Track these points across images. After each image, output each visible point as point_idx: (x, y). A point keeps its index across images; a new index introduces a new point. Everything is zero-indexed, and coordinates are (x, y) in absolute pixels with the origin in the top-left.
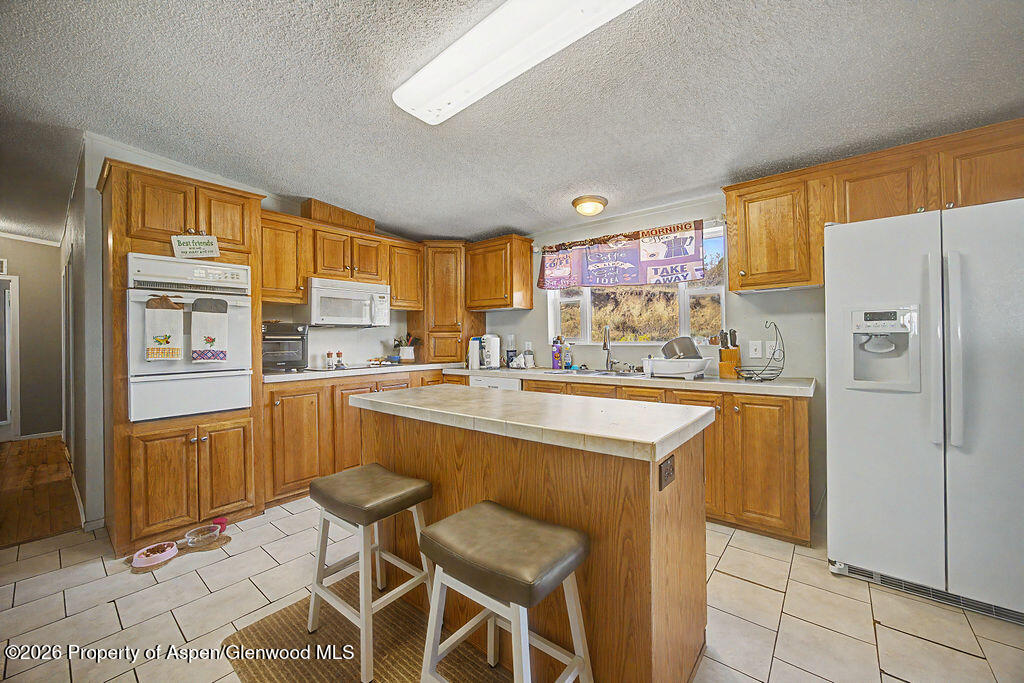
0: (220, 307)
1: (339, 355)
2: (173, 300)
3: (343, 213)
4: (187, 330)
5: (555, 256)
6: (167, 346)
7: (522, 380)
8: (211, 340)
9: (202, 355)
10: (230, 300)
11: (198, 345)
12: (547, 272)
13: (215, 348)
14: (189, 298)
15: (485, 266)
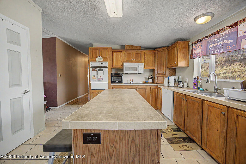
0: (102, 70)
1: (132, 80)
2: (95, 69)
3: (132, 46)
4: (97, 74)
5: (196, 45)
6: (94, 77)
7: (174, 91)
8: (100, 76)
9: (99, 79)
10: (103, 69)
11: (99, 77)
12: (193, 52)
13: (101, 78)
14: (97, 69)
15: (171, 54)
